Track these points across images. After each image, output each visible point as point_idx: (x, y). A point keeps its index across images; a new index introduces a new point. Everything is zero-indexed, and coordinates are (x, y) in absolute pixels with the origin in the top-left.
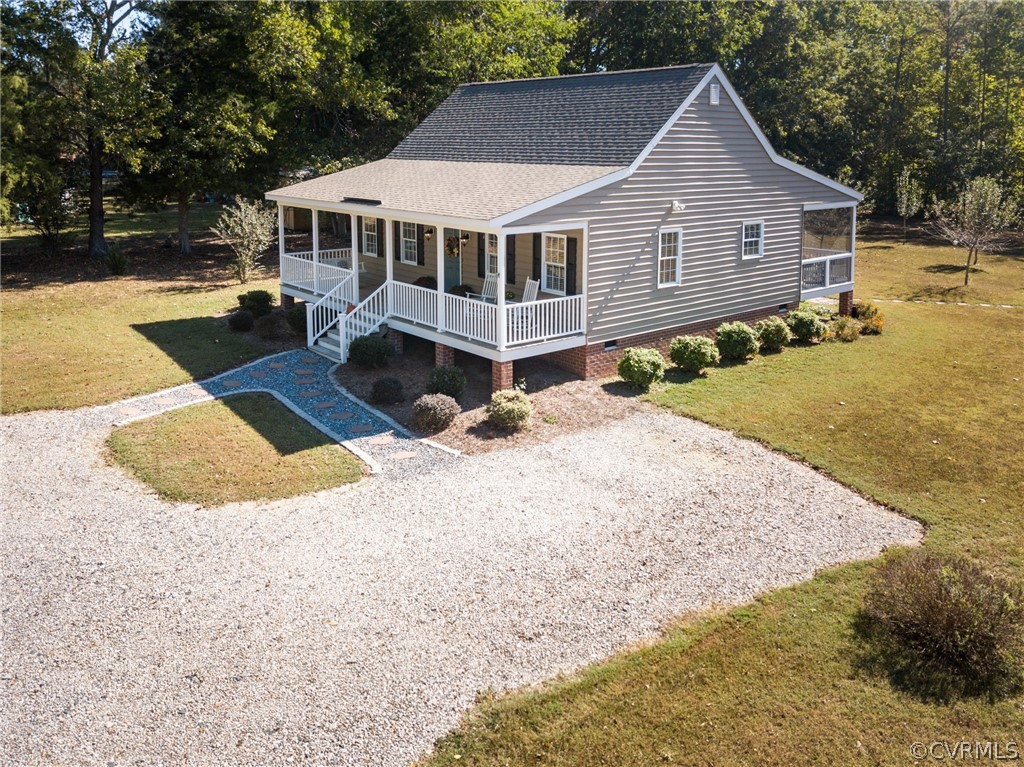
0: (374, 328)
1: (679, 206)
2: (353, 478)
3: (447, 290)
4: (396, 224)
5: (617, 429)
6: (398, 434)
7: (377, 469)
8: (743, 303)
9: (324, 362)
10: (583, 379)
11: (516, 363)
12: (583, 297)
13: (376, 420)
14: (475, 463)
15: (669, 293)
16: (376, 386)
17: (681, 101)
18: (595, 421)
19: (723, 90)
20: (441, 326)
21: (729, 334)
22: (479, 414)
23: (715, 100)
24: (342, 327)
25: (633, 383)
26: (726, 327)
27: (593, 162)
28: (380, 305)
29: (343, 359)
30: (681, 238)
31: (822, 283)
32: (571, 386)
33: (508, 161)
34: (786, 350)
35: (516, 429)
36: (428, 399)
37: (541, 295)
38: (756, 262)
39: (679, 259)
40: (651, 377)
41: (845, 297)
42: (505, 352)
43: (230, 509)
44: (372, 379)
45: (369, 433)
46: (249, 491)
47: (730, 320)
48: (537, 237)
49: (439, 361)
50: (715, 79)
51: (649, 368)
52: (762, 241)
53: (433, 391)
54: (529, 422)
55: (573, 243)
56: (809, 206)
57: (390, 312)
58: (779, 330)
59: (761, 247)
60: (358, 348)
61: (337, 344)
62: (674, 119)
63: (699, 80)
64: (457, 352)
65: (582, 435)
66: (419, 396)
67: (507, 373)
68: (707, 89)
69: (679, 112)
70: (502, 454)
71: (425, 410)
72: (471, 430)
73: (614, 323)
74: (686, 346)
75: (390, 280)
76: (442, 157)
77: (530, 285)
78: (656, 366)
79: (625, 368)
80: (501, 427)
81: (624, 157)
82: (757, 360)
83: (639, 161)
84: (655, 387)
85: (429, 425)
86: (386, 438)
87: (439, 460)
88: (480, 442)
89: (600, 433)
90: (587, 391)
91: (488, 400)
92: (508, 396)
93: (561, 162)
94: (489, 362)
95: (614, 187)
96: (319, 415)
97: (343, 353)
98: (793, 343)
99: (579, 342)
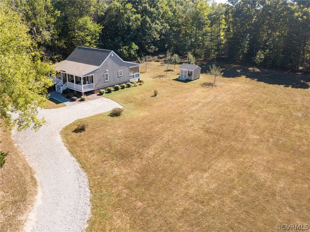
0: (66, 88)
1: (107, 70)
2: (65, 106)
3: (75, 83)
4: (68, 74)
5: (97, 100)
6: (70, 102)
7: (68, 105)
8: (119, 82)
9: (59, 93)
10: (94, 94)
11: (85, 92)
12: (94, 83)
13: (67, 100)
14: (79, 104)
15: (107, 82)
16: (67, 96)
17: (107, 56)
18: (94, 99)
19: (114, 54)
20: (75, 88)
21: (116, 87)
22: (80, 99)
23: (112, 55)
24: (61, 88)
25: (101, 94)
26: (116, 86)
27: (95, 65)
28: (66, 85)
29: (62, 93)
30: (108, 75)
31: (134, 78)
32: (92, 95)
33: (84, 63)
34: (125, 88)
35: (84, 100)
36: (73, 97)
37: (89, 83)
38: (121, 76)
39: (108, 77)
40: (103, 93)
41: (139, 79)
42: (83, 91)
43: (52, 109)
44: (66, 95)
45: (66, 102)
46: (54, 108)
47: (116, 85)
48: (88, 77)
49: (75, 93)
50: (113, 53)
51: (103, 92)
52: (122, 73)
53: (74, 96)
54: (86, 99)
55: (92, 76)
56: (130, 67)
57: (68, 86)
58: (124, 86)
59: (122, 74)
60: (64, 91)
61: (61, 91)
62: (106, 59)
63: (110, 53)
64: (77, 91)
65: (92, 101)
66: (72, 97)
67: (83, 94)
68: (111, 54)
69: (107, 58)
70: (82, 103)
71: (73, 99)
72: (79, 101)
73: (98, 86)
74: (109, 89)
75: (67, 82)
76: (75, 61)
77: (87, 82)
78: (104, 92)
79: (100, 92)
80: (82, 100)
81: (99, 65)
82: (120, 90)
83: (101, 65)
84: (104, 94)
85: (74, 100)
86: (69, 102)
87: (75, 104)
88: (80, 102)
89: (95, 100)
90: (94, 95)
91: (81, 97)
92: (83, 97)
93: (91, 65)
94: (81, 92)
95: (98, 69)
96: (60, 100)
97: (62, 92)
98: (127, 87)
99: (94, 89)
